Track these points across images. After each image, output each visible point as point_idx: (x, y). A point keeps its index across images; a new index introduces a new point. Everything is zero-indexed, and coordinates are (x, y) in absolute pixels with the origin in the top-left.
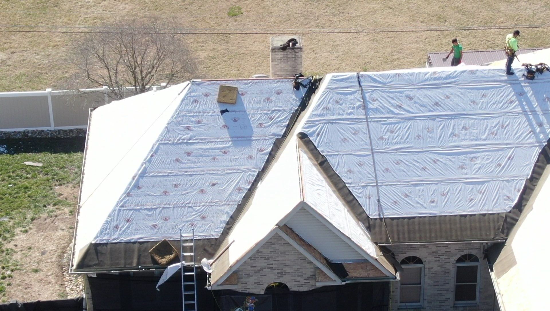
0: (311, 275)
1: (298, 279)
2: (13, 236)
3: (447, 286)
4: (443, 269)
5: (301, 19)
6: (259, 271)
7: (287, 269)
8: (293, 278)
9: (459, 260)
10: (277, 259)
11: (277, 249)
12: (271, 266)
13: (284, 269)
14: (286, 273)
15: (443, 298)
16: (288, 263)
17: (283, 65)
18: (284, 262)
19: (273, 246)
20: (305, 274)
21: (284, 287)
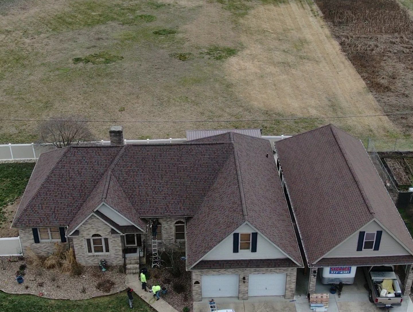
0: (110, 231)
1: (105, 233)
2: (7, 205)
3: (172, 234)
4: (169, 227)
5: (148, 113)
6: (88, 230)
7: (100, 229)
8: (103, 232)
9: (176, 223)
12: (93, 227)
13: (98, 229)
15: (171, 238)
16: (100, 226)
17: (115, 138)
18: (98, 226)
19: (93, 219)
21: (100, 236)
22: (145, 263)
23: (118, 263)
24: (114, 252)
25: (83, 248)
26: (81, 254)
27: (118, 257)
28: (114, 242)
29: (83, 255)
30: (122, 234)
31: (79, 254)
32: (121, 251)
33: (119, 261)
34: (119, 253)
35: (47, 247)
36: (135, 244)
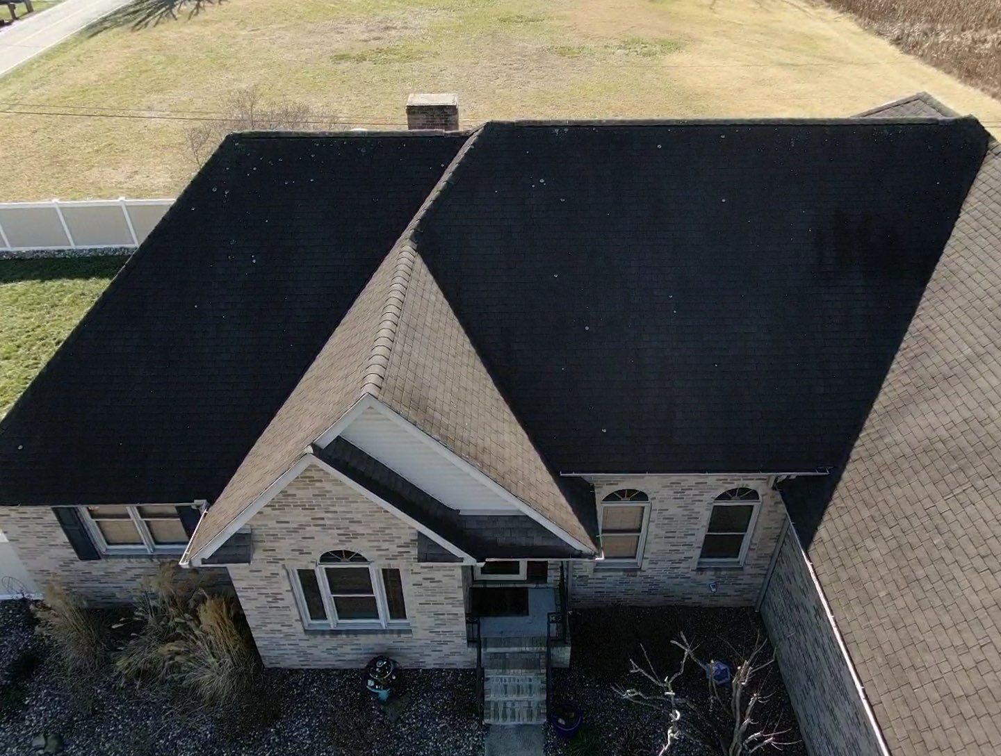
0: (412, 540)
1: (385, 545)
3: (690, 539)
4: (687, 513)
6: (295, 531)
7: (358, 529)
8: (376, 544)
9: (722, 497)
10: (332, 509)
11: (328, 492)
12: (321, 522)
13: (351, 529)
14: (356, 536)
16: (358, 517)
18: (349, 516)
19: (318, 484)
20: (399, 538)
21: (359, 558)
22: (568, 663)
23: (447, 660)
24: (431, 622)
25: (280, 604)
26: (278, 627)
27: (446, 643)
28: (427, 584)
29: (285, 629)
30: (469, 560)
31: (269, 627)
32: (463, 620)
33: (453, 654)
34: (455, 628)
35: (138, 576)
36: (517, 572)
